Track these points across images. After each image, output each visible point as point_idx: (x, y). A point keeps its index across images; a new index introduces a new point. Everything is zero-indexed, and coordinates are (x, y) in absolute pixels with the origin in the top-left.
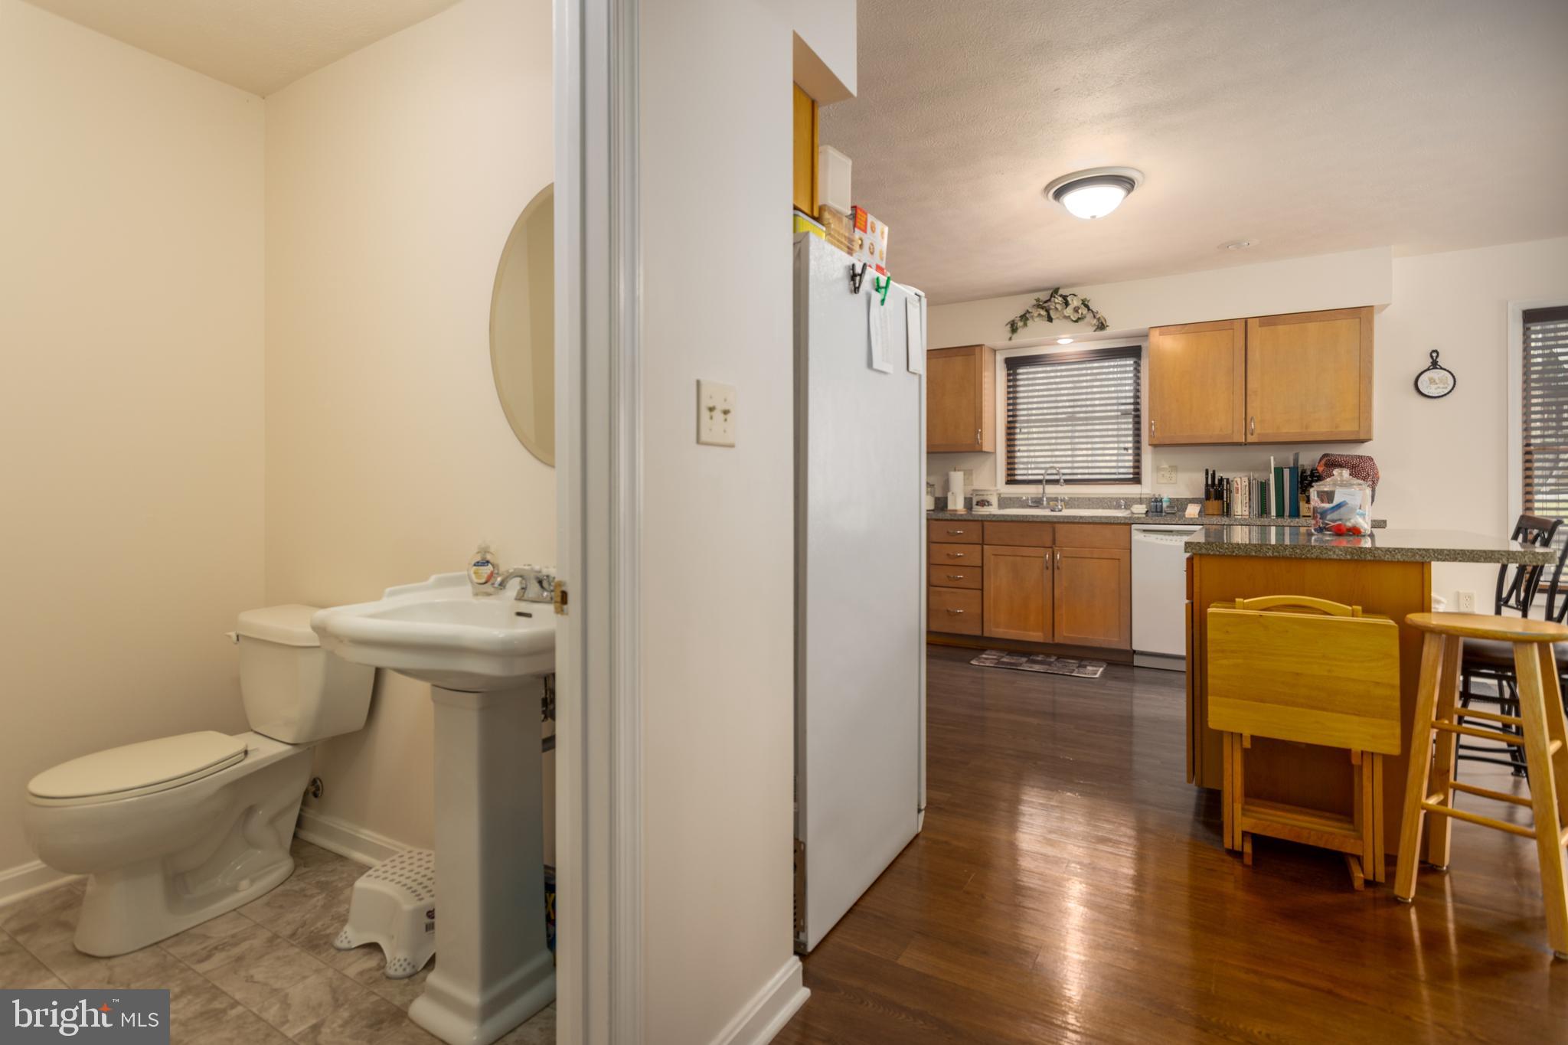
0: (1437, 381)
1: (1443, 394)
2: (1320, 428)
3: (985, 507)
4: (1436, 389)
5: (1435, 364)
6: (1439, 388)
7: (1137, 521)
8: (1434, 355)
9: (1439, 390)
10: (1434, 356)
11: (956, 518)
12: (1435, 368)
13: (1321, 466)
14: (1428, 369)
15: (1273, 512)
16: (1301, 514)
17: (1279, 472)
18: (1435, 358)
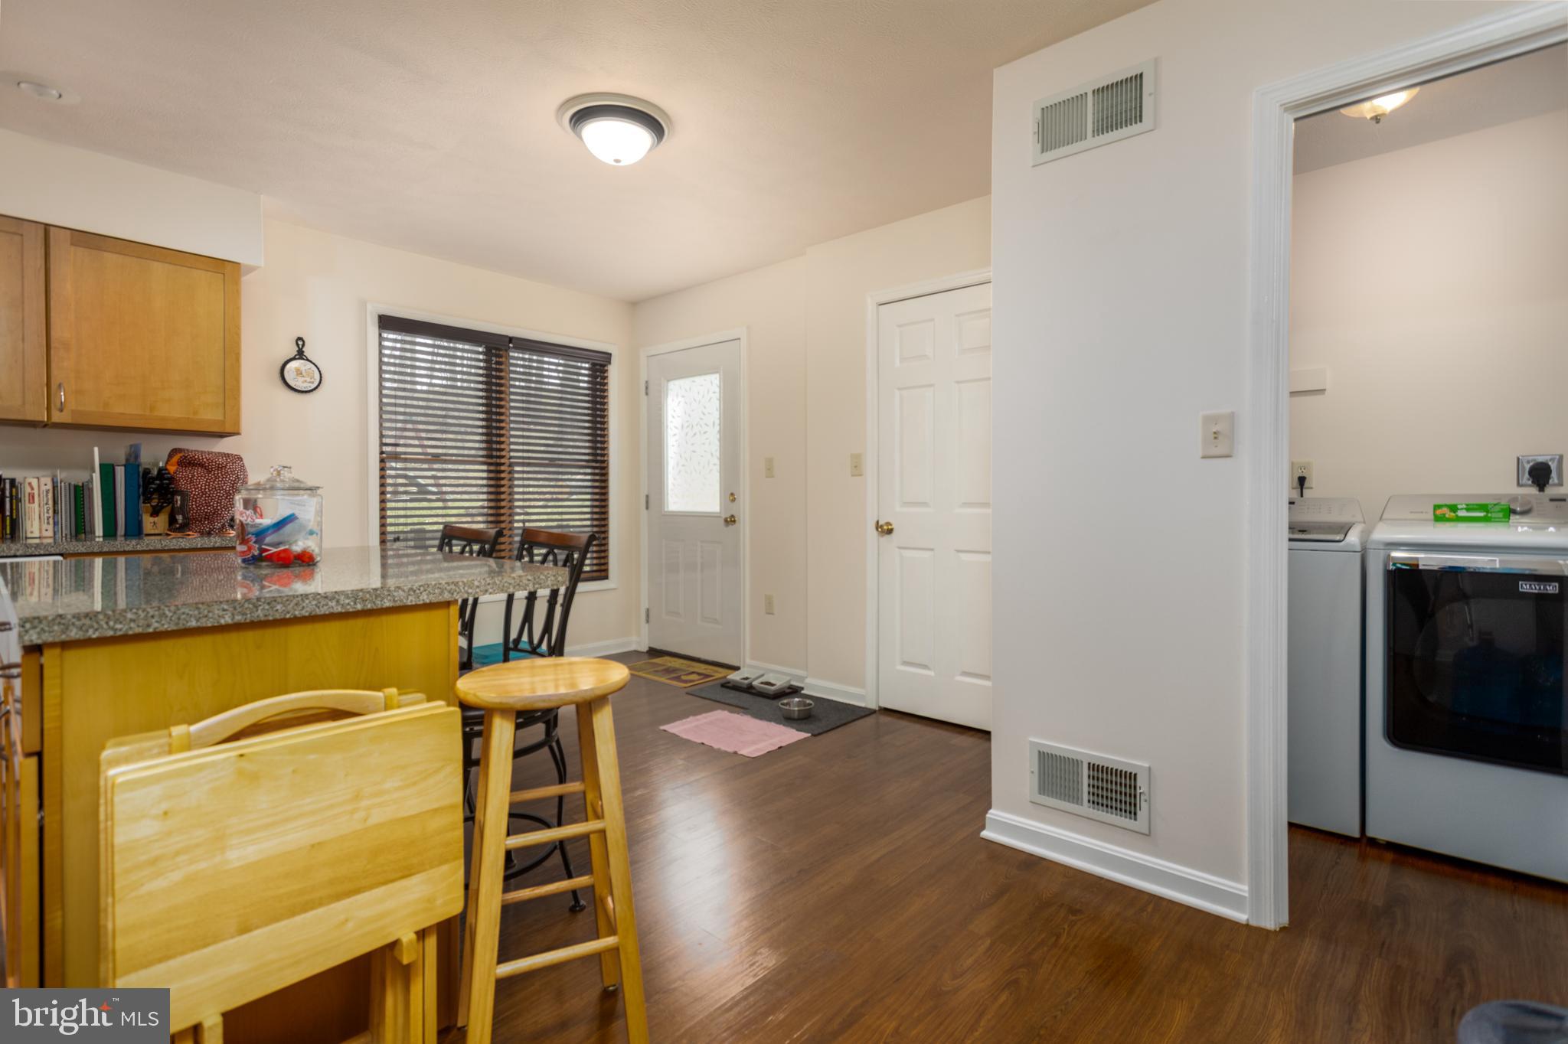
0: (304, 374)
1: (309, 389)
2: (172, 411)
4: (303, 382)
5: (301, 354)
6: (306, 381)
9: (306, 385)
10: (300, 342)
12: (301, 359)
13: (172, 465)
14: (294, 359)
15: (99, 530)
16: (145, 532)
17: (107, 471)
18: (301, 346)
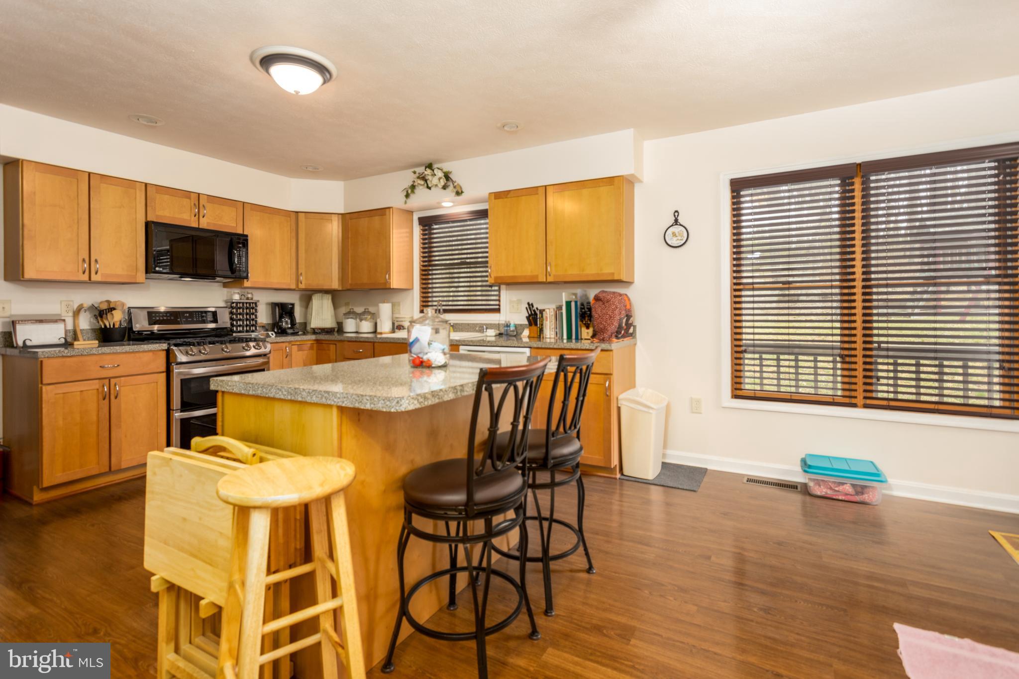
0: (677, 234)
1: (680, 244)
2: (591, 271)
3: (401, 330)
4: (676, 241)
5: (676, 221)
6: (678, 239)
7: (463, 343)
8: (676, 214)
9: (678, 242)
11: (358, 340)
12: (676, 224)
13: (593, 301)
14: (672, 225)
15: (565, 336)
16: (582, 338)
17: (568, 305)
18: (676, 217)
